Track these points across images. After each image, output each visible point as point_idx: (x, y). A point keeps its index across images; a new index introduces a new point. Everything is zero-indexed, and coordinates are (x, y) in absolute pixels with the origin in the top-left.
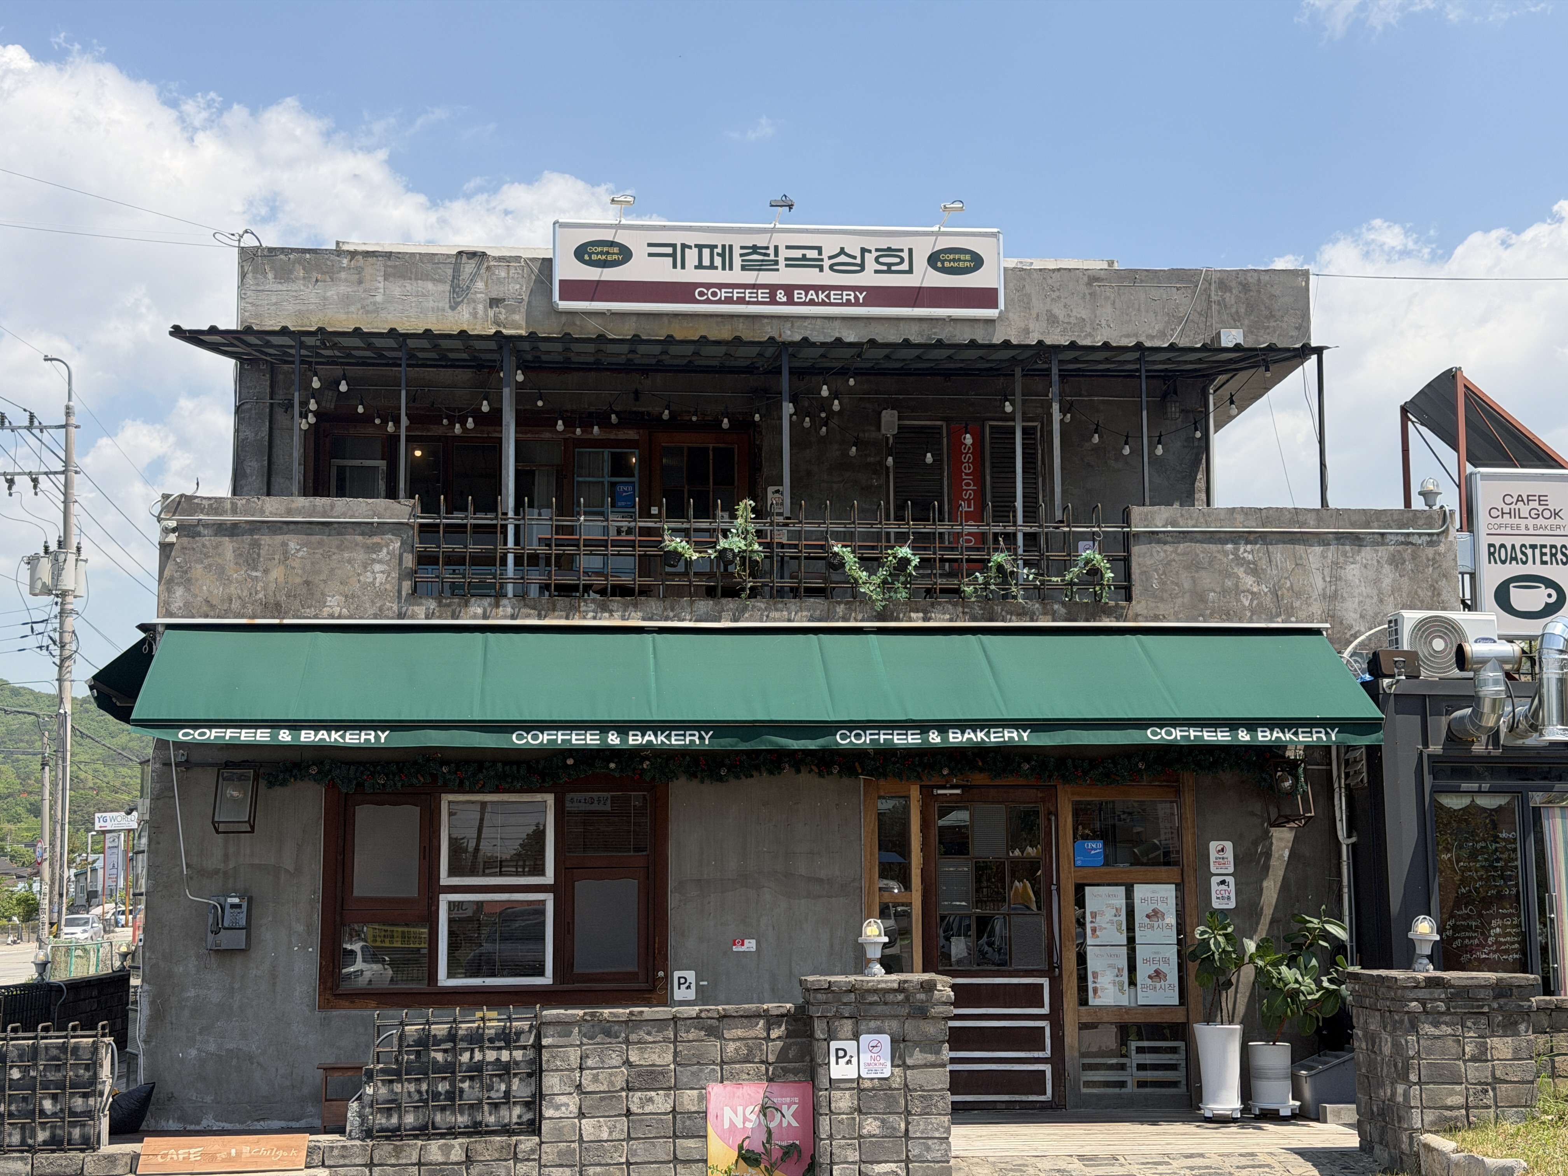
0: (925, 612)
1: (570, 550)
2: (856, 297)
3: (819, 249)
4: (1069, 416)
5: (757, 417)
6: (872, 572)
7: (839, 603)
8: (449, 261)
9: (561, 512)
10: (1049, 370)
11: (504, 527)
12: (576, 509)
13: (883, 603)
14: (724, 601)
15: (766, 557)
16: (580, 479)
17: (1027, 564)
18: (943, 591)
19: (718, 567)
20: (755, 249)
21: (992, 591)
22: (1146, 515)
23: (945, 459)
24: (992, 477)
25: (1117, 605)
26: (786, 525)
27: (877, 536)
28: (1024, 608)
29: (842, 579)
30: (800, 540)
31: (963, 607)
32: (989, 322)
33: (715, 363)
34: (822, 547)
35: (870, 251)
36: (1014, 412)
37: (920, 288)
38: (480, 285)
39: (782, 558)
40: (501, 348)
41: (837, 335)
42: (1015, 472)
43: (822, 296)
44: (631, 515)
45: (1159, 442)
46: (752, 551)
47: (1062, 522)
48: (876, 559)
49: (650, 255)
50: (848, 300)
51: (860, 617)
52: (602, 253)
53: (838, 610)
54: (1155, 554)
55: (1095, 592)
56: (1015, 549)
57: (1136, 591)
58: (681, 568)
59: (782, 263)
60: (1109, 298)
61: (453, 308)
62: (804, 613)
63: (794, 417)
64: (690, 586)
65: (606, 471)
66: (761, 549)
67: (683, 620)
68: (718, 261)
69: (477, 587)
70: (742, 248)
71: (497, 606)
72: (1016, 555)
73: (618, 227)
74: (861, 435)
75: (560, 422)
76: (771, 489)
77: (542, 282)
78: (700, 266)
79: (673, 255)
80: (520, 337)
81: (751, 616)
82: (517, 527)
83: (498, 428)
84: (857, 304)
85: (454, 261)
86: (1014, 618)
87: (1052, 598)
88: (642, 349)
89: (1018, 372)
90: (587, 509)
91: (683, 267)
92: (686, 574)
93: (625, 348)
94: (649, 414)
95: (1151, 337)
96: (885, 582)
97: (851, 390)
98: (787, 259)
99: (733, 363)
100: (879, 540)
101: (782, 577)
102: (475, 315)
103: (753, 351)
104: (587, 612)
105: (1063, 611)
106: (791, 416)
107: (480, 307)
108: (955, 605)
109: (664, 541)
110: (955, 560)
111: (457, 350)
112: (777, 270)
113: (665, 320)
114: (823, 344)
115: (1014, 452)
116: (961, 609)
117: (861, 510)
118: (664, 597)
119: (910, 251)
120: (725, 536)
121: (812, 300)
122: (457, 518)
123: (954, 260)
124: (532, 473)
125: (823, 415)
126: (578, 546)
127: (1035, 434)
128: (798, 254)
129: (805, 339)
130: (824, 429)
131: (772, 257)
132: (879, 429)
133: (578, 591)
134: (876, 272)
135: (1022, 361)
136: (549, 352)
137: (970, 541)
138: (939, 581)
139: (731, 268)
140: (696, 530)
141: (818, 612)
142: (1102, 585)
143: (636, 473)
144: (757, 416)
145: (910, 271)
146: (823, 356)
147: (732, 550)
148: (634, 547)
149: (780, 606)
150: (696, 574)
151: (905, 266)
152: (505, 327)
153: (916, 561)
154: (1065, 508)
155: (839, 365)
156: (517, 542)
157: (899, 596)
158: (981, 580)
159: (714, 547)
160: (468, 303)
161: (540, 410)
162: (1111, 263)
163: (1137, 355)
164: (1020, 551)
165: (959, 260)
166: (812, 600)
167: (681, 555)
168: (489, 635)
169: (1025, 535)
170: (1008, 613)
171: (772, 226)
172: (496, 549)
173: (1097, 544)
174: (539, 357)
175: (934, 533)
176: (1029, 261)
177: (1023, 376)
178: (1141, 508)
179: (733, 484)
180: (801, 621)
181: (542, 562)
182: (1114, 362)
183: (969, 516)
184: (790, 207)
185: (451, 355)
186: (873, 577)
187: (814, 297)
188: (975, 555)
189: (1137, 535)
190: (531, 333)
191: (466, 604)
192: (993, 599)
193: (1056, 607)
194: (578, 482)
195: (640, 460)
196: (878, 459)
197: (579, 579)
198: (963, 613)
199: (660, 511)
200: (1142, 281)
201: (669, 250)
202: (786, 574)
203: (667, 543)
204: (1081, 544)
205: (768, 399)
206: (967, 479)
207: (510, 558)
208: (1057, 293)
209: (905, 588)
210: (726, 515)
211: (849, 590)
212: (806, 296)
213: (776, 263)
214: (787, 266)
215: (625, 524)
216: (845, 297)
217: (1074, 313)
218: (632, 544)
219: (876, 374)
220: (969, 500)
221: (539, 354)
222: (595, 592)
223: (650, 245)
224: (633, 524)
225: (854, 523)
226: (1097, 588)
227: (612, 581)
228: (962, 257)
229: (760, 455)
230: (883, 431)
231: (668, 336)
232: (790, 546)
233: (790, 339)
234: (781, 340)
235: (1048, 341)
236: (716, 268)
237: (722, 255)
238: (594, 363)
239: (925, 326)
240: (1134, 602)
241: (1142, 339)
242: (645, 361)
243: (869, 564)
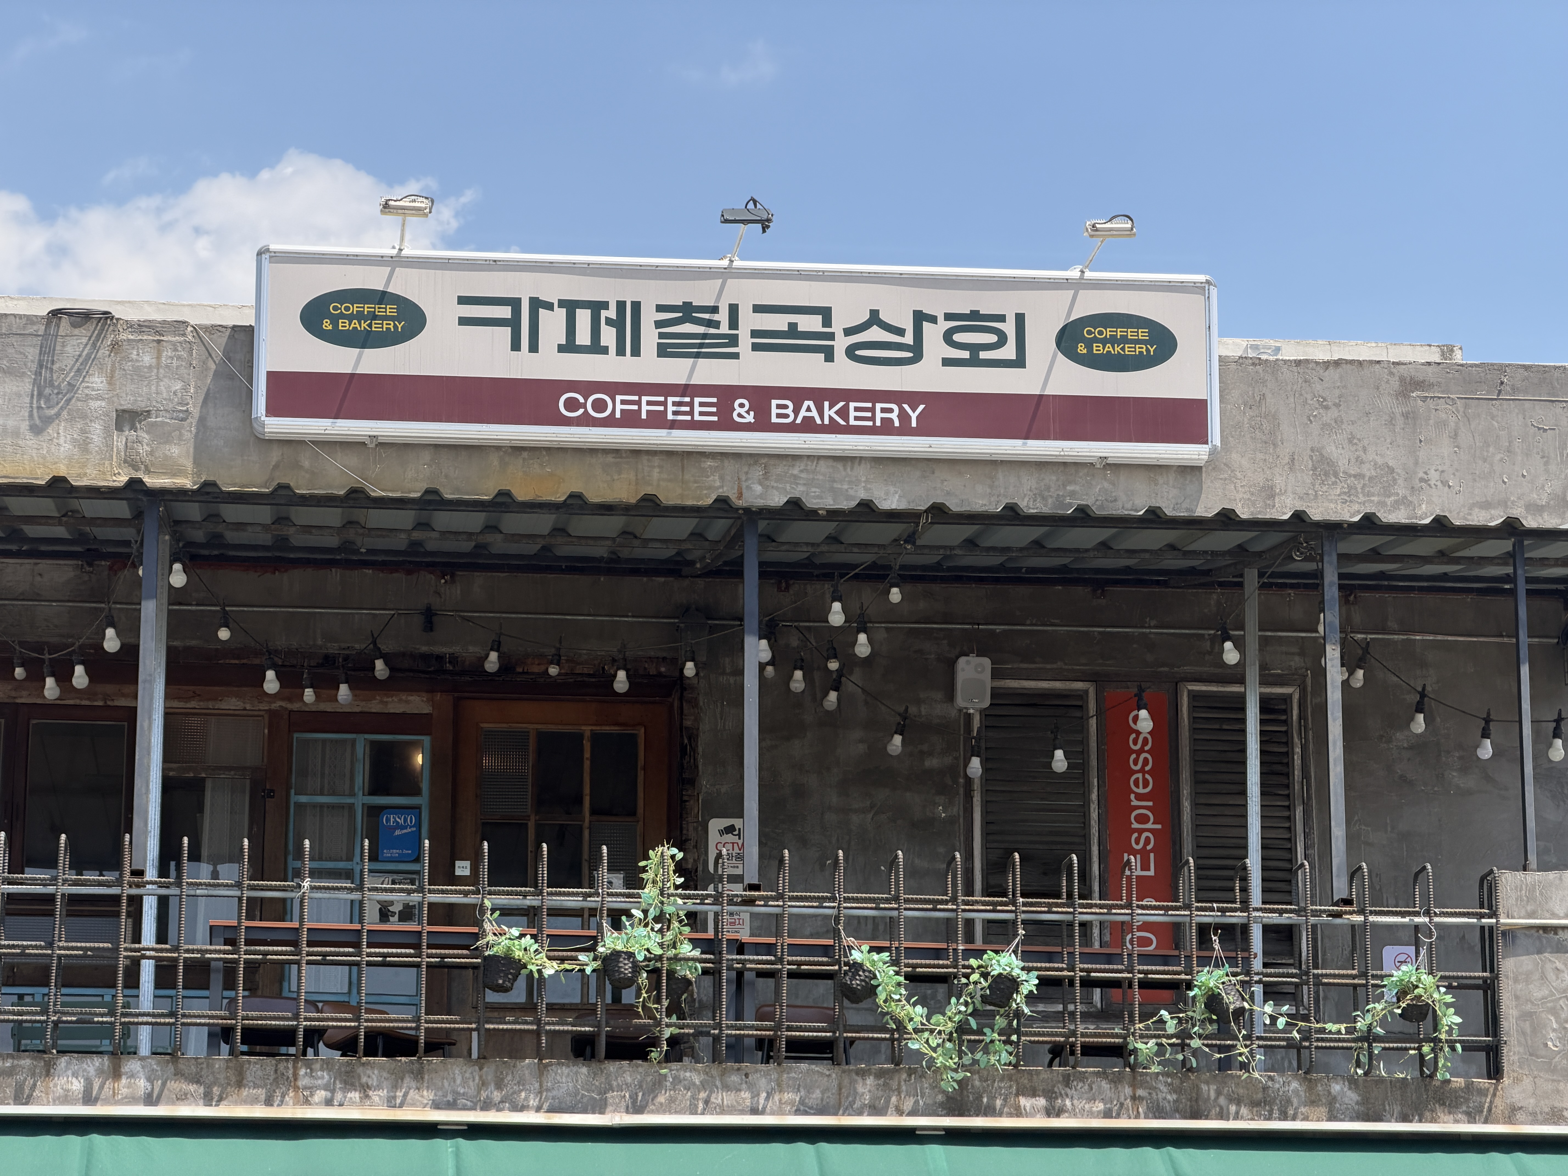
0: (1050, 1095)
1: (278, 953)
2: (904, 416)
3: (826, 314)
4: (1360, 673)
5: (690, 669)
6: (935, 1007)
7: (862, 1073)
8: (30, 330)
9: (259, 871)
10: (1319, 575)
11: (136, 902)
12: (293, 864)
13: (960, 1076)
14: (612, 1067)
15: (705, 972)
16: (303, 799)
17: (1272, 993)
18: (1091, 1051)
19: (600, 991)
20: (688, 311)
21: (1195, 1052)
22: (1532, 889)
23: (1094, 762)
24: (1195, 805)
25: (1469, 1087)
26: (750, 902)
27: (947, 929)
28: (1265, 1088)
29: (870, 1020)
30: (778, 934)
31: (1134, 1086)
32: (1189, 471)
33: (600, 551)
34: (826, 950)
35: (933, 319)
36: (1241, 664)
37: (1041, 396)
38: (97, 381)
39: (740, 974)
40: (138, 515)
41: (863, 495)
42: (1244, 793)
43: (830, 412)
44: (413, 877)
45: (1557, 734)
46: (676, 959)
47: (1348, 902)
48: (943, 979)
49: (464, 321)
50: (887, 422)
51: (908, 1104)
52: (360, 316)
53: (860, 1089)
54: (1551, 976)
55: (1422, 1056)
56: (1247, 961)
57: (1510, 1056)
58: (518, 995)
59: (745, 341)
60: (1445, 423)
61: (36, 430)
62: (788, 1096)
63: (770, 669)
64: (537, 1033)
65: (359, 781)
66: (697, 953)
67: (522, 1108)
68: (608, 336)
69: (72, 1033)
70: (660, 308)
71: (116, 1074)
72: (1248, 973)
73: (396, 261)
74: (913, 710)
75: (270, 674)
76: (716, 825)
77: (231, 377)
78: (569, 346)
79: (514, 323)
80: (180, 494)
81: (672, 1100)
82: (163, 902)
83: (127, 689)
84: (905, 430)
85: (41, 329)
86: (1244, 1111)
87: (1327, 1069)
88: (443, 520)
89: (1251, 578)
90: (316, 865)
91: (534, 347)
92: (529, 1007)
93: (405, 519)
94: (454, 659)
95: (1535, 508)
96: (962, 1029)
97: (892, 614)
98: (755, 334)
99: (640, 552)
100: (950, 936)
101: (739, 1016)
102: (84, 445)
103: (683, 528)
104: (312, 1089)
105: (1352, 1097)
106: (762, 667)
107: (97, 430)
108: (1116, 1080)
109: (484, 934)
110: (1115, 984)
111: (44, 520)
112: (736, 356)
113: (494, 459)
114: (833, 514)
115: (1244, 751)
116: (1128, 1091)
117: (912, 873)
118: (482, 1057)
119: (1020, 319)
120: (617, 926)
121: (808, 420)
122: (33, 882)
123: (1113, 340)
124: (196, 787)
125: (833, 665)
126: (295, 943)
127: (1286, 711)
128: (780, 322)
129: (795, 504)
130: (833, 696)
131: (724, 329)
132: (950, 696)
133: (293, 1044)
134: (947, 362)
135: (1260, 554)
136: (240, 526)
137: (1146, 942)
138: (1081, 1029)
139: (636, 352)
140: (555, 912)
141: (817, 1094)
142: (1436, 1040)
143: (425, 786)
144: (690, 665)
145: (1019, 362)
146: (833, 539)
147: (631, 955)
148: (417, 946)
149: (735, 1078)
150: (552, 1008)
151: (1009, 352)
152: (148, 471)
153: (1030, 983)
154: (1354, 873)
155: (867, 558)
156: (162, 937)
157: (993, 1059)
158: (1171, 1026)
159: (592, 949)
160: (72, 419)
161: (226, 649)
162: (1447, 351)
163: (1507, 545)
164: (1257, 964)
165: (1124, 340)
166: (804, 1066)
167: (521, 966)
168: (97, 1139)
169: (1267, 929)
170: (1231, 1100)
171: (725, 263)
172: (116, 950)
173: (1423, 952)
174: (220, 536)
175: (1071, 924)
176: (1272, 343)
177: (1263, 586)
178: (1520, 875)
179: (633, 813)
180: (781, 1112)
181: (217, 980)
182: (1457, 561)
183: (1146, 888)
184: (765, 224)
185: (32, 531)
186: (937, 1018)
187: (814, 413)
188: (1159, 973)
189: (1510, 934)
190: (206, 484)
191: (48, 1071)
192: (1197, 1070)
193: (1336, 1087)
194: (298, 805)
195: (434, 760)
196: (948, 760)
197: (296, 1017)
198: (1134, 1098)
199: (475, 869)
200: (1514, 390)
201: (505, 312)
202: (749, 1007)
203: (490, 938)
204: (1389, 953)
205: (712, 629)
206: (1141, 807)
207: (147, 970)
208: (1333, 413)
209: (1008, 1042)
210: (618, 879)
211: (884, 1046)
212: (796, 412)
213: (733, 340)
214: (756, 347)
215: (398, 899)
216: (879, 415)
217: (1371, 455)
218: (413, 942)
219: (943, 580)
220: (1144, 855)
221: (220, 529)
222: (330, 1046)
223: (463, 300)
224: (416, 897)
225: (896, 899)
226: (1426, 1049)
227: (369, 1021)
228: (1130, 333)
229: (694, 750)
230: (960, 702)
231: (501, 493)
232: (760, 948)
233: (760, 503)
234: (740, 503)
235: (1316, 514)
236: (605, 351)
237: (618, 324)
238: (338, 550)
239: (1051, 478)
240: (1506, 1081)
241: (1517, 512)
242: (449, 546)
243: (927, 989)
